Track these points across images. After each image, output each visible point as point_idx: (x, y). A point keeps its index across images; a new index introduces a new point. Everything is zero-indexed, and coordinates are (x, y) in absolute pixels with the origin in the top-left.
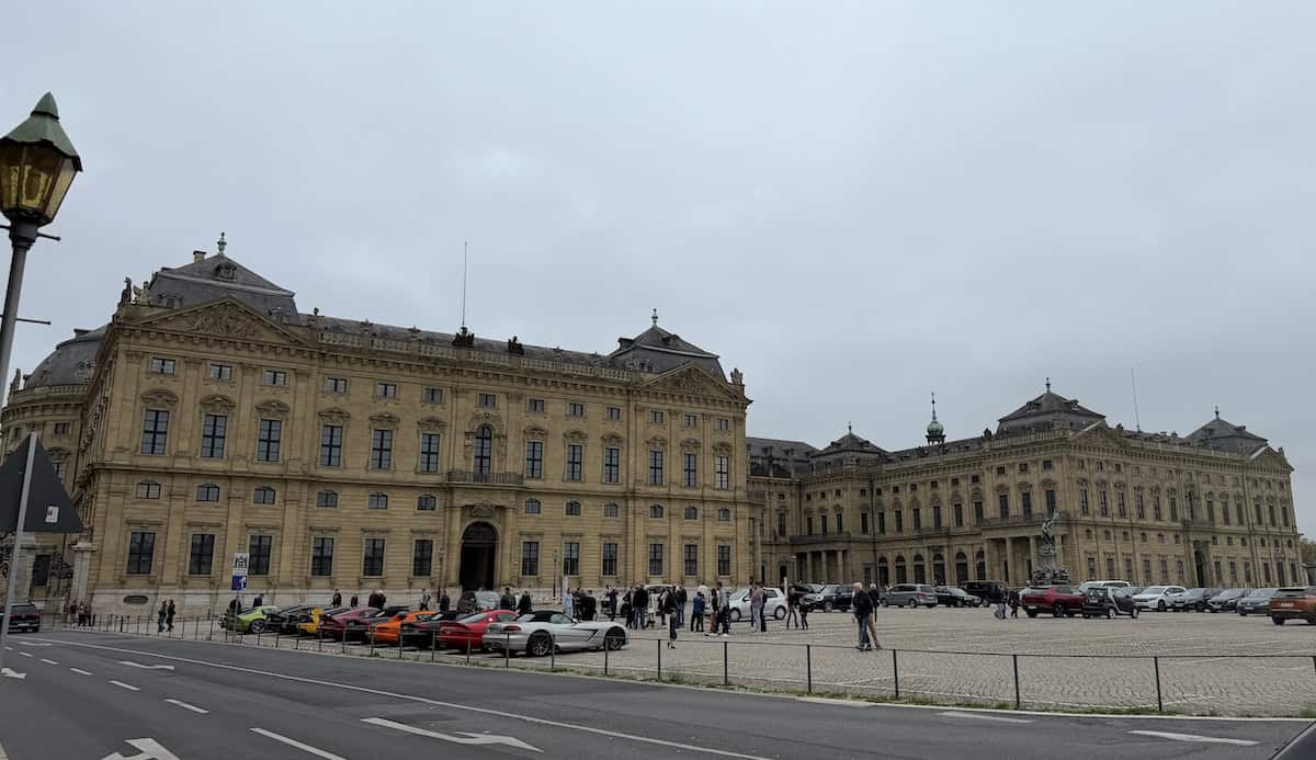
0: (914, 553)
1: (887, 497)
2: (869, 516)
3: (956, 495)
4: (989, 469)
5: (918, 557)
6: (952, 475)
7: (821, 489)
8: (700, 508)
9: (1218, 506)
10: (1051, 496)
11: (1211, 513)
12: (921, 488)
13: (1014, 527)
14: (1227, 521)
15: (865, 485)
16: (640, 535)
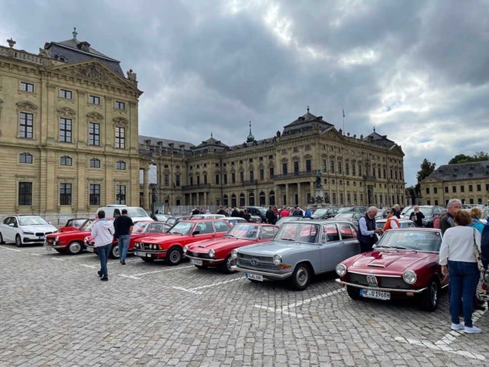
0: (240, 192)
1: (228, 167)
2: (220, 176)
3: (261, 165)
4: (279, 151)
5: (242, 195)
6: (260, 155)
7: (197, 163)
8: (103, 160)
9: (377, 170)
10: (309, 163)
11: (374, 173)
12: (244, 162)
13: (290, 178)
14: (380, 177)
15: (218, 161)
16: (51, 176)
